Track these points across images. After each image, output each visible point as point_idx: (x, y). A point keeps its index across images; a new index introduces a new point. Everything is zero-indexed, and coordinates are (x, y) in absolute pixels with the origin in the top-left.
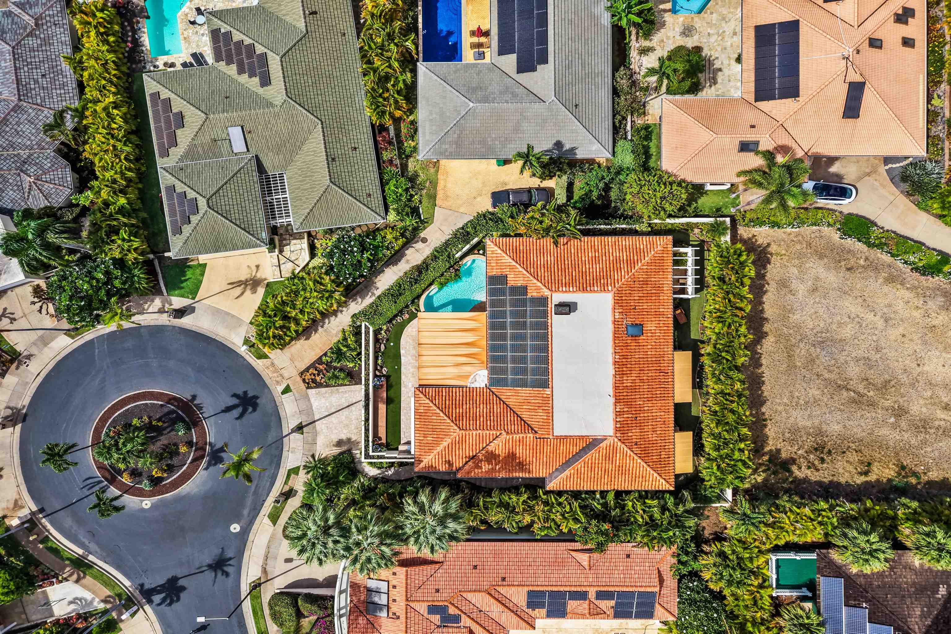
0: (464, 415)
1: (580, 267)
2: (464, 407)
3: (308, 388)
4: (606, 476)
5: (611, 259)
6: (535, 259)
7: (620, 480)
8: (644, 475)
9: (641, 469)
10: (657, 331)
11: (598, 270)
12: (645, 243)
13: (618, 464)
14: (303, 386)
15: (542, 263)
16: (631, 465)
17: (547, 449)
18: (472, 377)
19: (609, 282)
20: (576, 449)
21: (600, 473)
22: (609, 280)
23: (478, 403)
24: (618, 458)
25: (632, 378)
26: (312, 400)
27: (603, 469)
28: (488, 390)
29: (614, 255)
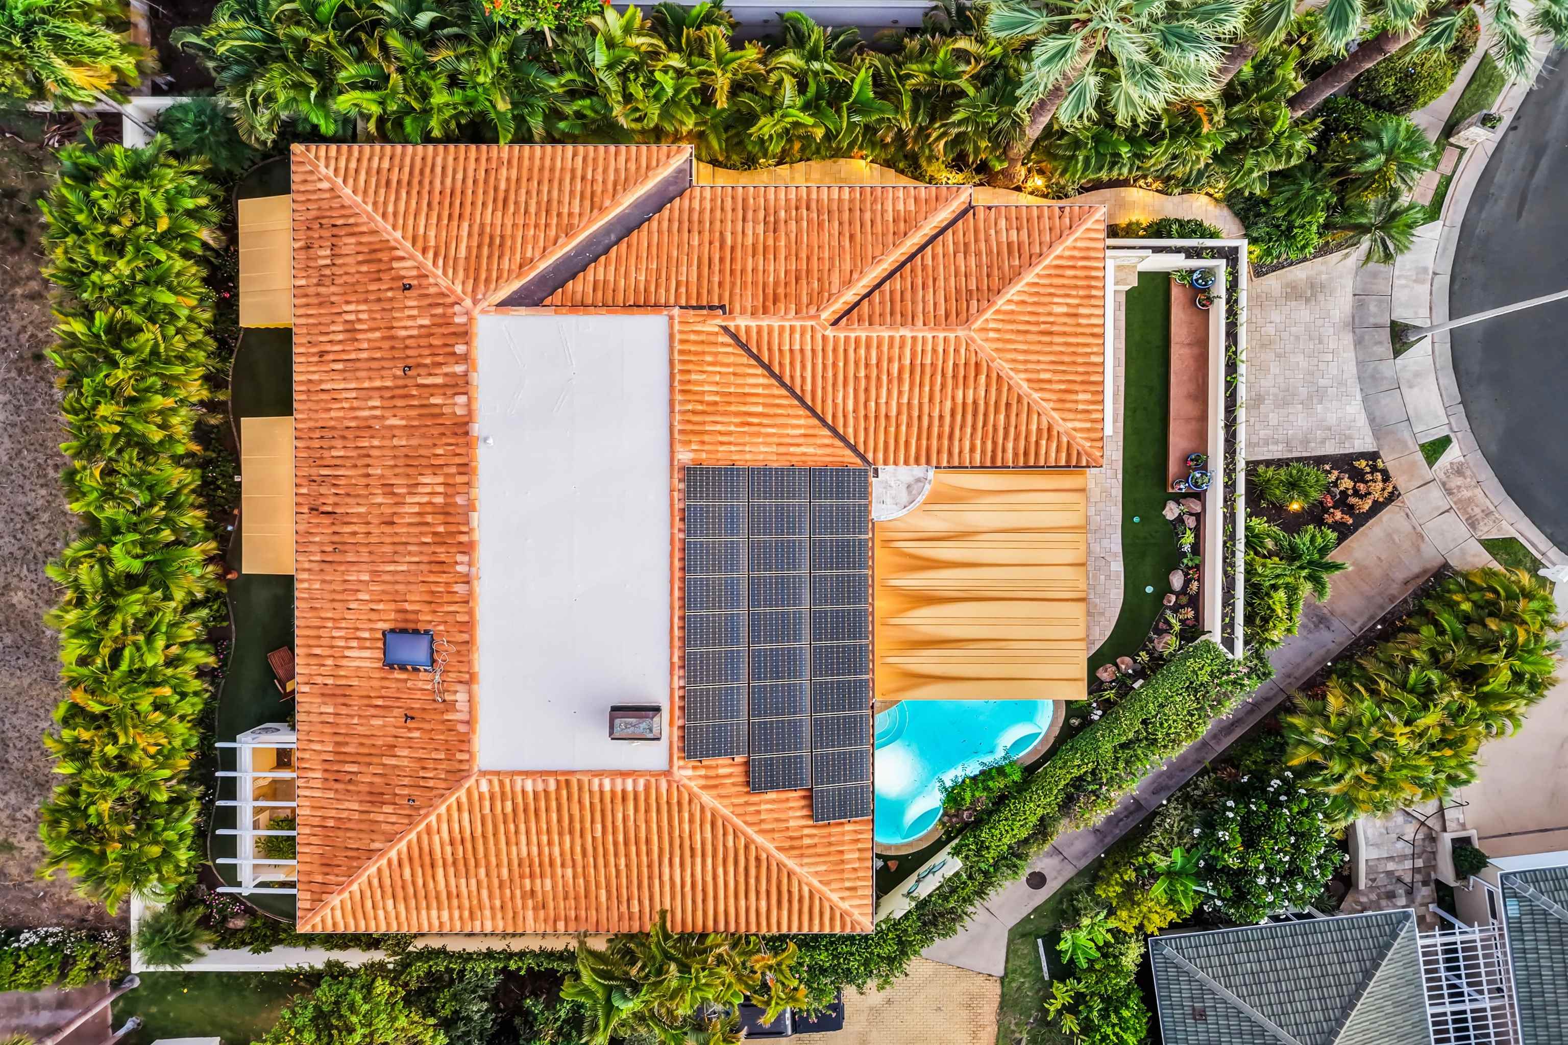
0: (950, 382)
1: (578, 849)
2: (948, 404)
3: (1373, 456)
4: (503, 186)
5: (482, 872)
6: (720, 871)
7: (460, 176)
8: (382, 191)
9: (391, 209)
10: (342, 643)
11: (523, 838)
12: (381, 913)
13: (465, 225)
14: (1388, 461)
15: (699, 860)
16: (422, 223)
17: (688, 273)
18: (921, 499)
19: (487, 804)
20: (597, 272)
21: (523, 198)
22: (487, 810)
23: (904, 418)
24: (463, 246)
25: (417, 499)
26: (1362, 420)
27: (512, 208)
28: (870, 457)
29: (473, 882)
